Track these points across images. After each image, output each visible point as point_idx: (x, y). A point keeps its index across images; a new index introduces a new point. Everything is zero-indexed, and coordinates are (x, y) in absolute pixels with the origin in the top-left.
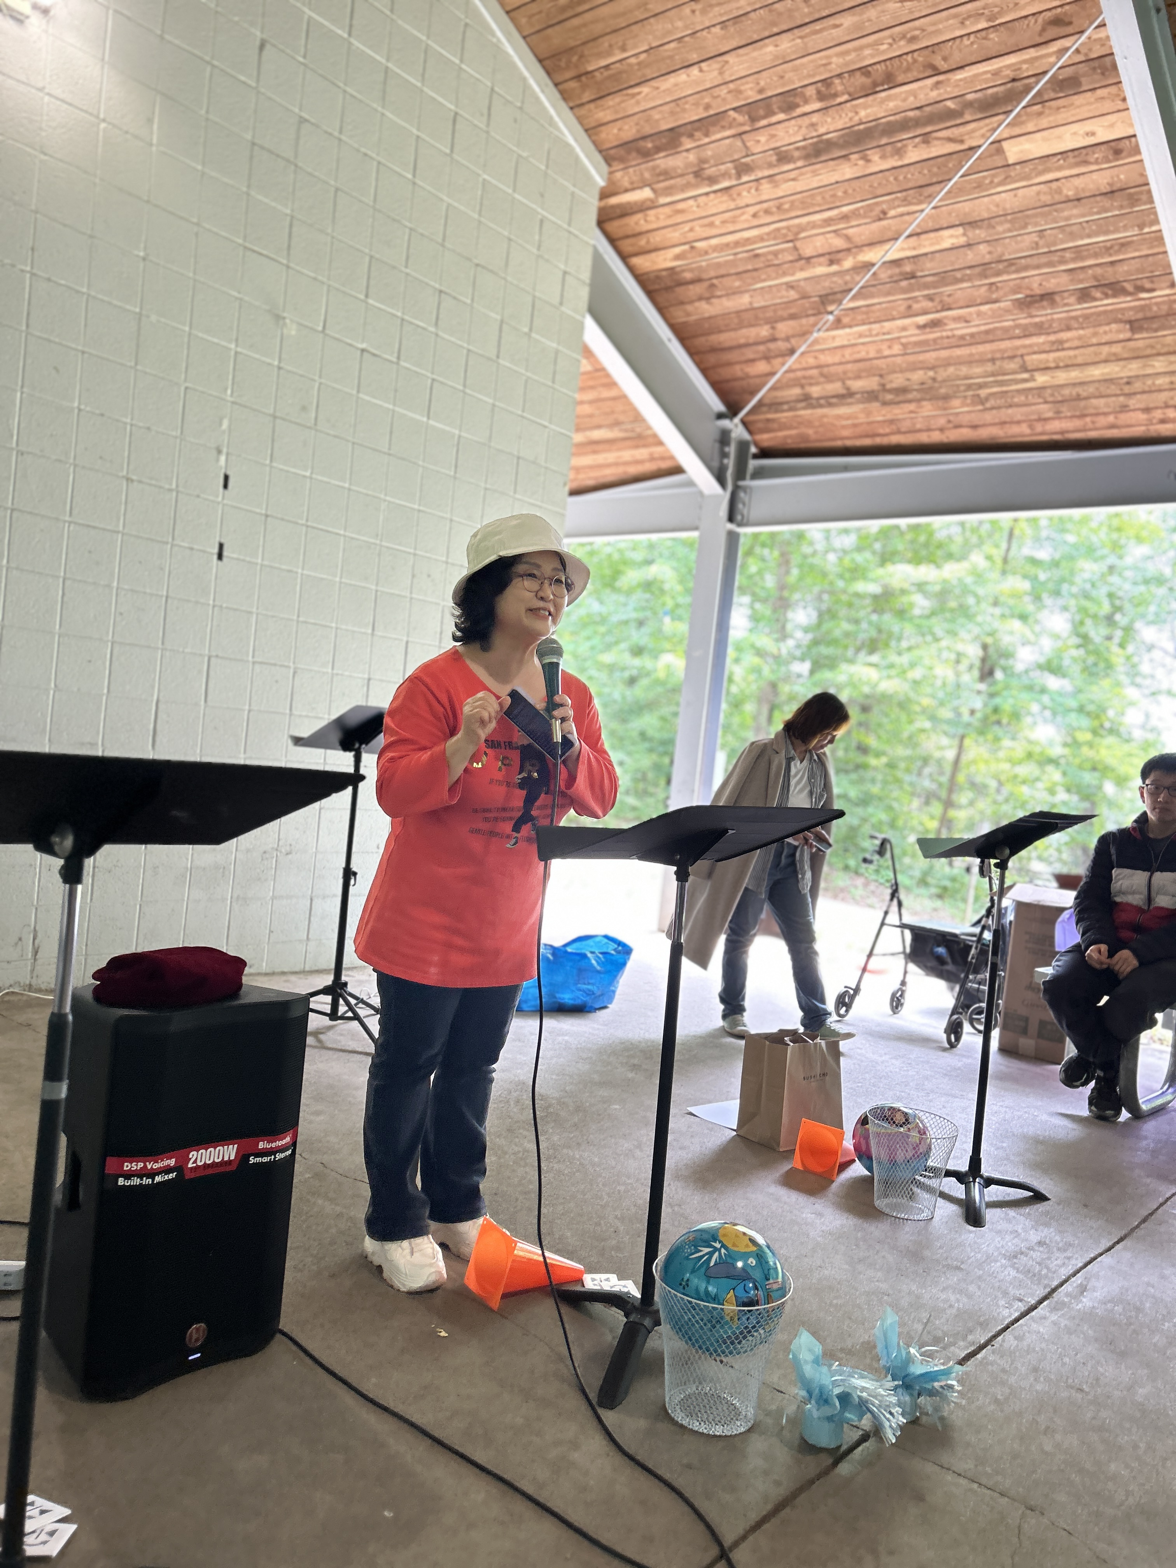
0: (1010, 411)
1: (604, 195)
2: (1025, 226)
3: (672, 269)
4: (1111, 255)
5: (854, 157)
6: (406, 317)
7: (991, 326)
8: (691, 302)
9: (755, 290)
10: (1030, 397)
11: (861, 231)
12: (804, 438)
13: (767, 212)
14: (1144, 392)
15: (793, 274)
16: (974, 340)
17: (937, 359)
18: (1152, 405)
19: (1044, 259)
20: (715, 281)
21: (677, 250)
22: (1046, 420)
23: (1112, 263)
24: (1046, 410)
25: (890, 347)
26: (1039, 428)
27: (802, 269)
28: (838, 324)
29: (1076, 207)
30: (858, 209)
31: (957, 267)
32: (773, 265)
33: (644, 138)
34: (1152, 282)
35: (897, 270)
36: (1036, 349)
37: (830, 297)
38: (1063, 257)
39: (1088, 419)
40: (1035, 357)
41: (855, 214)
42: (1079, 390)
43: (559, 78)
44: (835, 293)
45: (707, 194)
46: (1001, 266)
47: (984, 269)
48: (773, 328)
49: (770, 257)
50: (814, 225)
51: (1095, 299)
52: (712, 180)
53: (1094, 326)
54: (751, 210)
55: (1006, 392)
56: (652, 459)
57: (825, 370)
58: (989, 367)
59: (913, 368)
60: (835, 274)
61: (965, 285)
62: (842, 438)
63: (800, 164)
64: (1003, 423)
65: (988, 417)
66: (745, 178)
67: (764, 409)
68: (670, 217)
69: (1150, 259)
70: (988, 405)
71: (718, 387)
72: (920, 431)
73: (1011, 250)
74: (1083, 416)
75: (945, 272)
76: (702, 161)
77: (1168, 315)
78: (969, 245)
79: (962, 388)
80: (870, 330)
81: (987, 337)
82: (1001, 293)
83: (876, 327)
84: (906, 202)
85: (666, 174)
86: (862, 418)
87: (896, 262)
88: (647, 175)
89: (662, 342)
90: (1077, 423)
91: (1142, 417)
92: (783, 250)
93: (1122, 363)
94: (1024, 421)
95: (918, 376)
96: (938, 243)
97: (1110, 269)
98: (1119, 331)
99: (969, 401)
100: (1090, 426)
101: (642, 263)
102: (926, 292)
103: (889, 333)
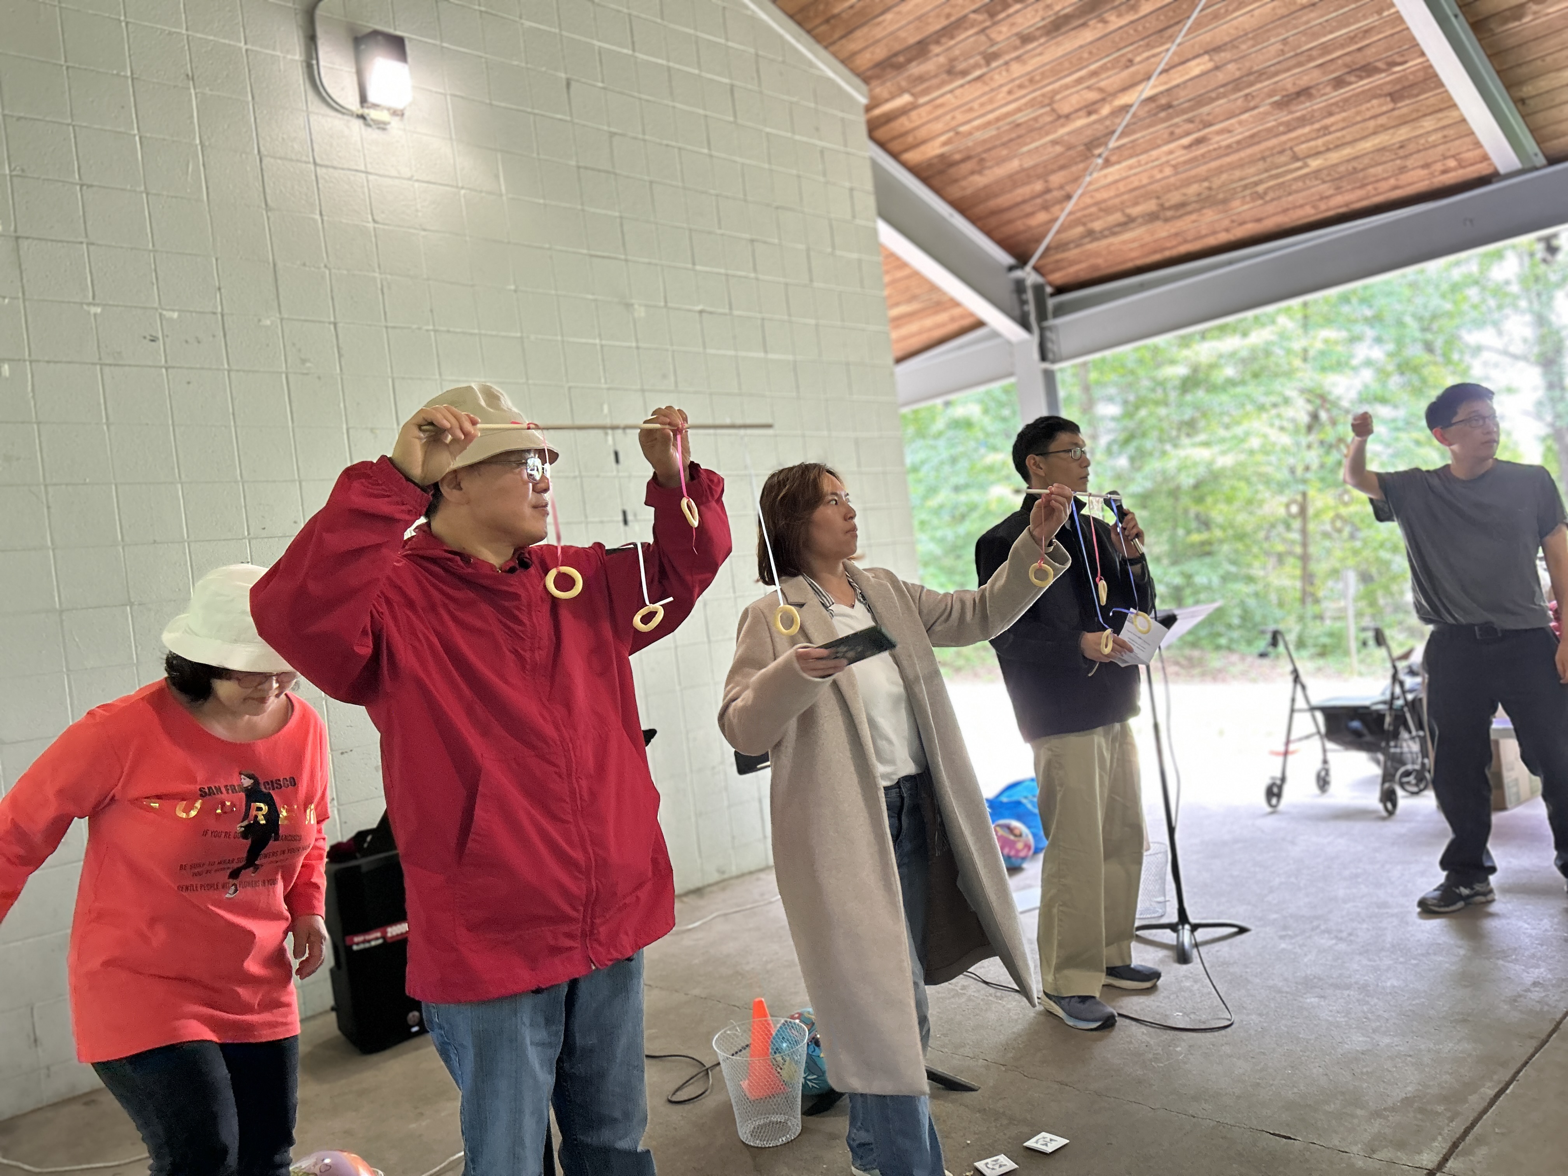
0: (1290, 198)
1: (868, 109)
2: (1268, 39)
3: (942, 156)
4: (1356, 43)
5: (1092, 23)
6: (730, 272)
7: (1255, 130)
8: (965, 178)
9: (1023, 154)
10: (1308, 182)
11: (1111, 80)
12: (1095, 267)
13: (1021, 87)
14: (1419, 151)
15: (1055, 131)
16: (1241, 145)
17: (1209, 170)
18: (1430, 160)
19: (1293, 62)
20: (984, 156)
21: (943, 138)
22: (1328, 198)
23: (1359, 49)
24: (1325, 188)
25: (1161, 171)
26: (1323, 206)
27: (1063, 126)
28: (1107, 163)
29: (1312, 11)
30: (1105, 64)
31: (1209, 88)
32: (1033, 129)
33: (896, 54)
34: (1403, 56)
35: (1153, 105)
36: (1303, 139)
37: (1095, 143)
38: (1310, 56)
39: (1370, 187)
40: (1304, 146)
41: (1104, 68)
42: (1355, 164)
43: (810, 26)
44: (1098, 139)
45: (962, 86)
46: (1252, 78)
47: (1236, 84)
48: (1046, 181)
49: (1031, 123)
50: (1067, 87)
51: (1350, 83)
52: (964, 73)
53: (1356, 106)
54: (1005, 89)
55: (1283, 183)
56: (953, 319)
58: (1261, 165)
59: (1187, 183)
60: (1095, 122)
61: (1221, 102)
62: (1132, 260)
63: (1042, 40)
64: (1285, 211)
65: (1270, 208)
66: (994, 64)
67: (1052, 252)
68: (930, 112)
69: (1396, 36)
70: (1268, 198)
71: (1004, 244)
72: (1206, 236)
73: (1258, 62)
74: (1363, 186)
75: (1200, 96)
76: (952, 60)
77: (1425, 80)
78: (1217, 68)
79: (1239, 189)
80: (1139, 161)
81: (1253, 139)
82: (1257, 100)
83: (1143, 157)
84: (1149, 46)
85: (921, 79)
86: (1148, 238)
87: (1151, 99)
88: (904, 84)
89: (943, 219)
90: (1360, 193)
91: (1423, 172)
92: (1041, 115)
93: (1391, 131)
94: (1306, 204)
95: (1194, 189)
96: (1187, 73)
97: (1359, 55)
98: (1380, 105)
99: (1248, 199)
100: (1373, 192)
101: (912, 157)
102: (1185, 117)
103: (1157, 159)
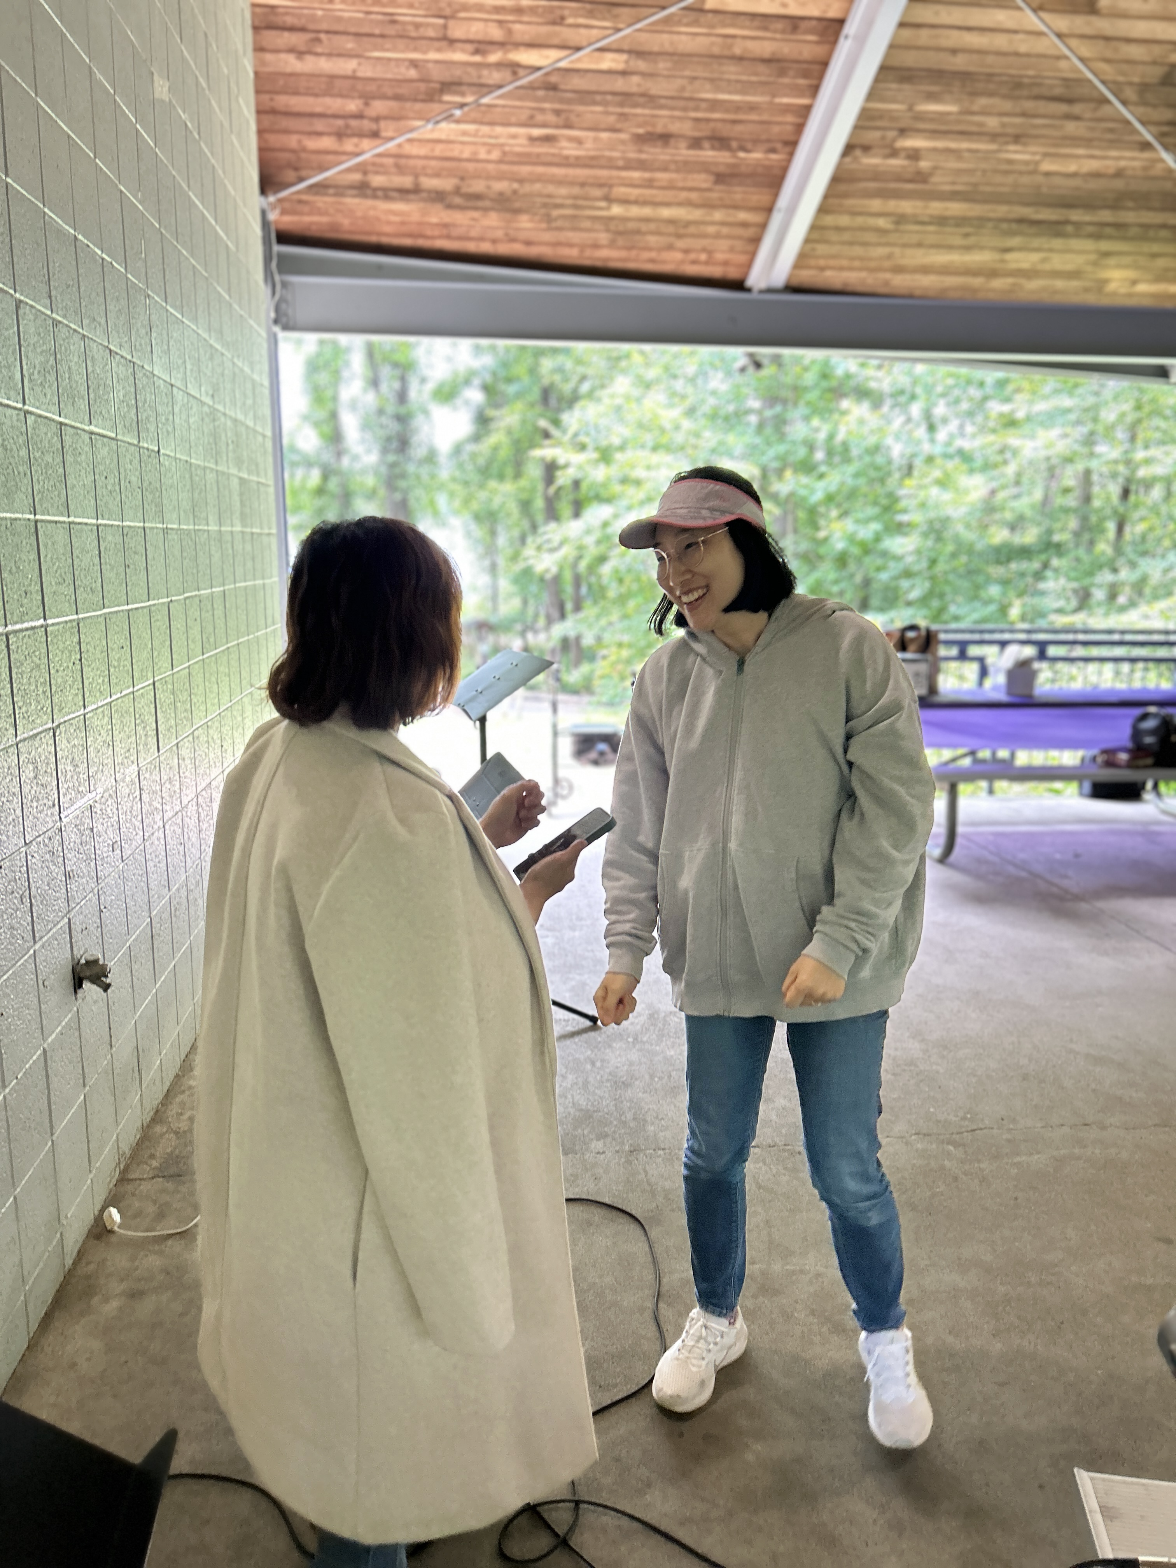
2: (684, 70)
4: (737, 114)
7: (600, 153)
9: (369, 58)
10: (595, 224)
11: (527, 28)
12: (335, 227)
14: (693, 236)
15: (425, 52)
16: (577, 161)
17: (530, 173)
18: (692, 248)
19: (682, 103)
20: (323, 36)
22: (599, 246)
23: (733, 121)
25: (489, 152)
26: (588, 253)
27: (439, 50)
29: (735, 65)
31: (600, 89)
32: (406, 37)
36: (627, 182)
37: (452, 87)
38: (699, 105)
39: (634, 253)
40: (622, 189)
41: (534, 11)
42: (643, 225)
44: (459, 84)
46: (641, 100)
47: (624, 99)
48: (367, 104)
49: (410, 28)
51: (701, 149)
53: (688, 172)
55: (577, 216)
57: (403, 161)
58: (576, 190)
60: (473, 64)
61: (599, 109)
62: (379, 234)
64: (556, 244)
65: (548, 236)
70: (554, 225)
72: (471, 239)
73: (658, 87)
74: (632, 248)
75: (589, 92)
78: (624, 73)
79: (538, 205)
80: (477, 131)
81: (590, 161)
82: (627, 124)
83: (485, 129)
84: (592, 14)
86: (416, 217)
90: (623, 254)
91: (679, 256)
92: (428, 25)
93: (691, 208)
94: (578, 245)
95: (500, 186)
96: (597, 63)
97: (729, 126)
98: (704, 181)
99: (538, 218)
100: (632, 257)
102: (557, 106)
103: (496, 137)
